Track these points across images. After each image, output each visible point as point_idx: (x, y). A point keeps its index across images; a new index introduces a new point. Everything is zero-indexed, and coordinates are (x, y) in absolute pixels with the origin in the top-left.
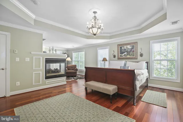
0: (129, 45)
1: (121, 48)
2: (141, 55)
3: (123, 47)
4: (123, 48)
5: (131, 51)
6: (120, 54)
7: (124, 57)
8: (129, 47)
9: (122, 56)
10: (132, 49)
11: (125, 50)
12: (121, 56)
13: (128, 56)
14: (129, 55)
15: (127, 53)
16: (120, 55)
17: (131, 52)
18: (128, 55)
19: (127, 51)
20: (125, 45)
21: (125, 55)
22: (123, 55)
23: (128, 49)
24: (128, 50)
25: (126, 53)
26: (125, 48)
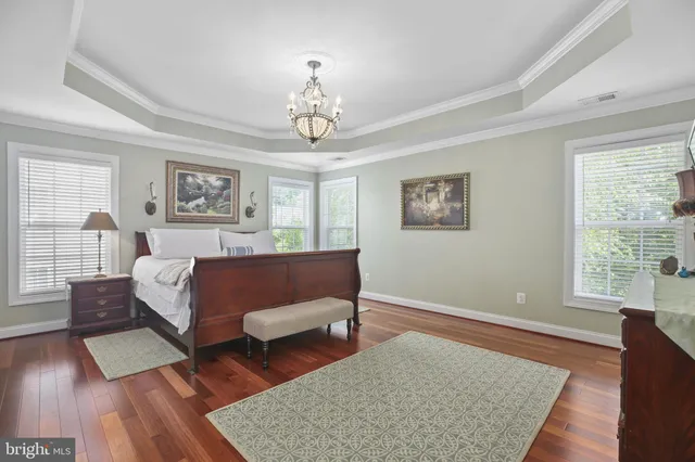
0: (214, 173)
1: (183, 177)
2: (249, 213)
3: (193, 176)
4: (190, 179)
5: (220, 195)
6: (179, 199)
7: (195, 214)
8: (214, 180)
9: (187, 211)
10: (224, 188)
11: (199, 187)
12: (181, 209)
13: (210, 213)
14: (215, 209)
15: (206, 199)
16: (176, 206)
17: (220, 200)
18: (208, 207)
19: (207, 192)
20: (202, 171)
21: (198, 206)
22: (192, 204)
23: (211, 185)
24: (211, 191)
25: (201, 201)
26: (199, 181)
